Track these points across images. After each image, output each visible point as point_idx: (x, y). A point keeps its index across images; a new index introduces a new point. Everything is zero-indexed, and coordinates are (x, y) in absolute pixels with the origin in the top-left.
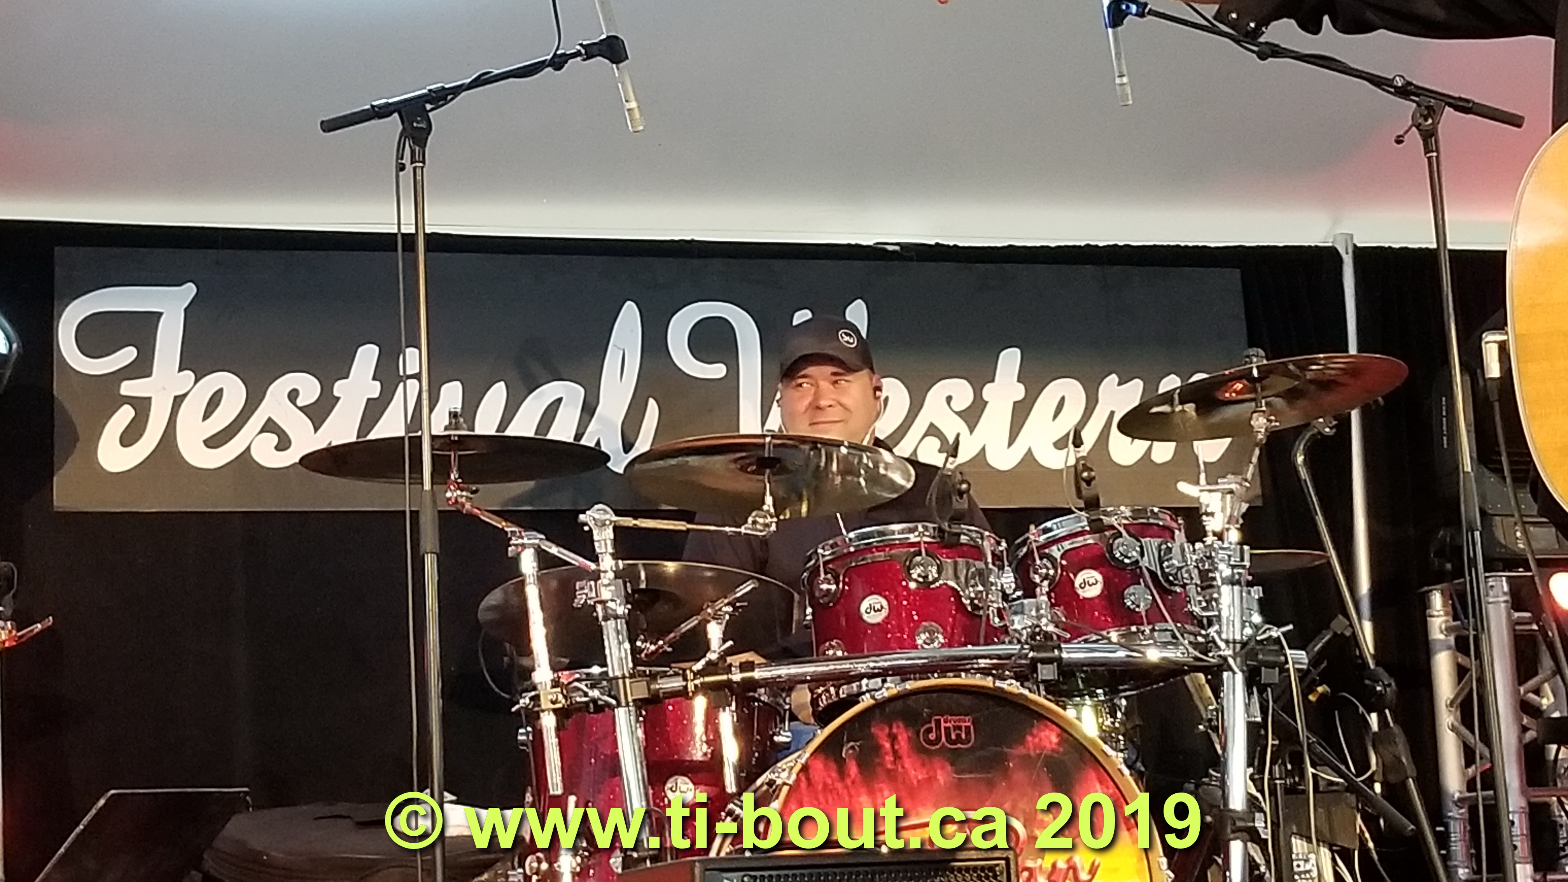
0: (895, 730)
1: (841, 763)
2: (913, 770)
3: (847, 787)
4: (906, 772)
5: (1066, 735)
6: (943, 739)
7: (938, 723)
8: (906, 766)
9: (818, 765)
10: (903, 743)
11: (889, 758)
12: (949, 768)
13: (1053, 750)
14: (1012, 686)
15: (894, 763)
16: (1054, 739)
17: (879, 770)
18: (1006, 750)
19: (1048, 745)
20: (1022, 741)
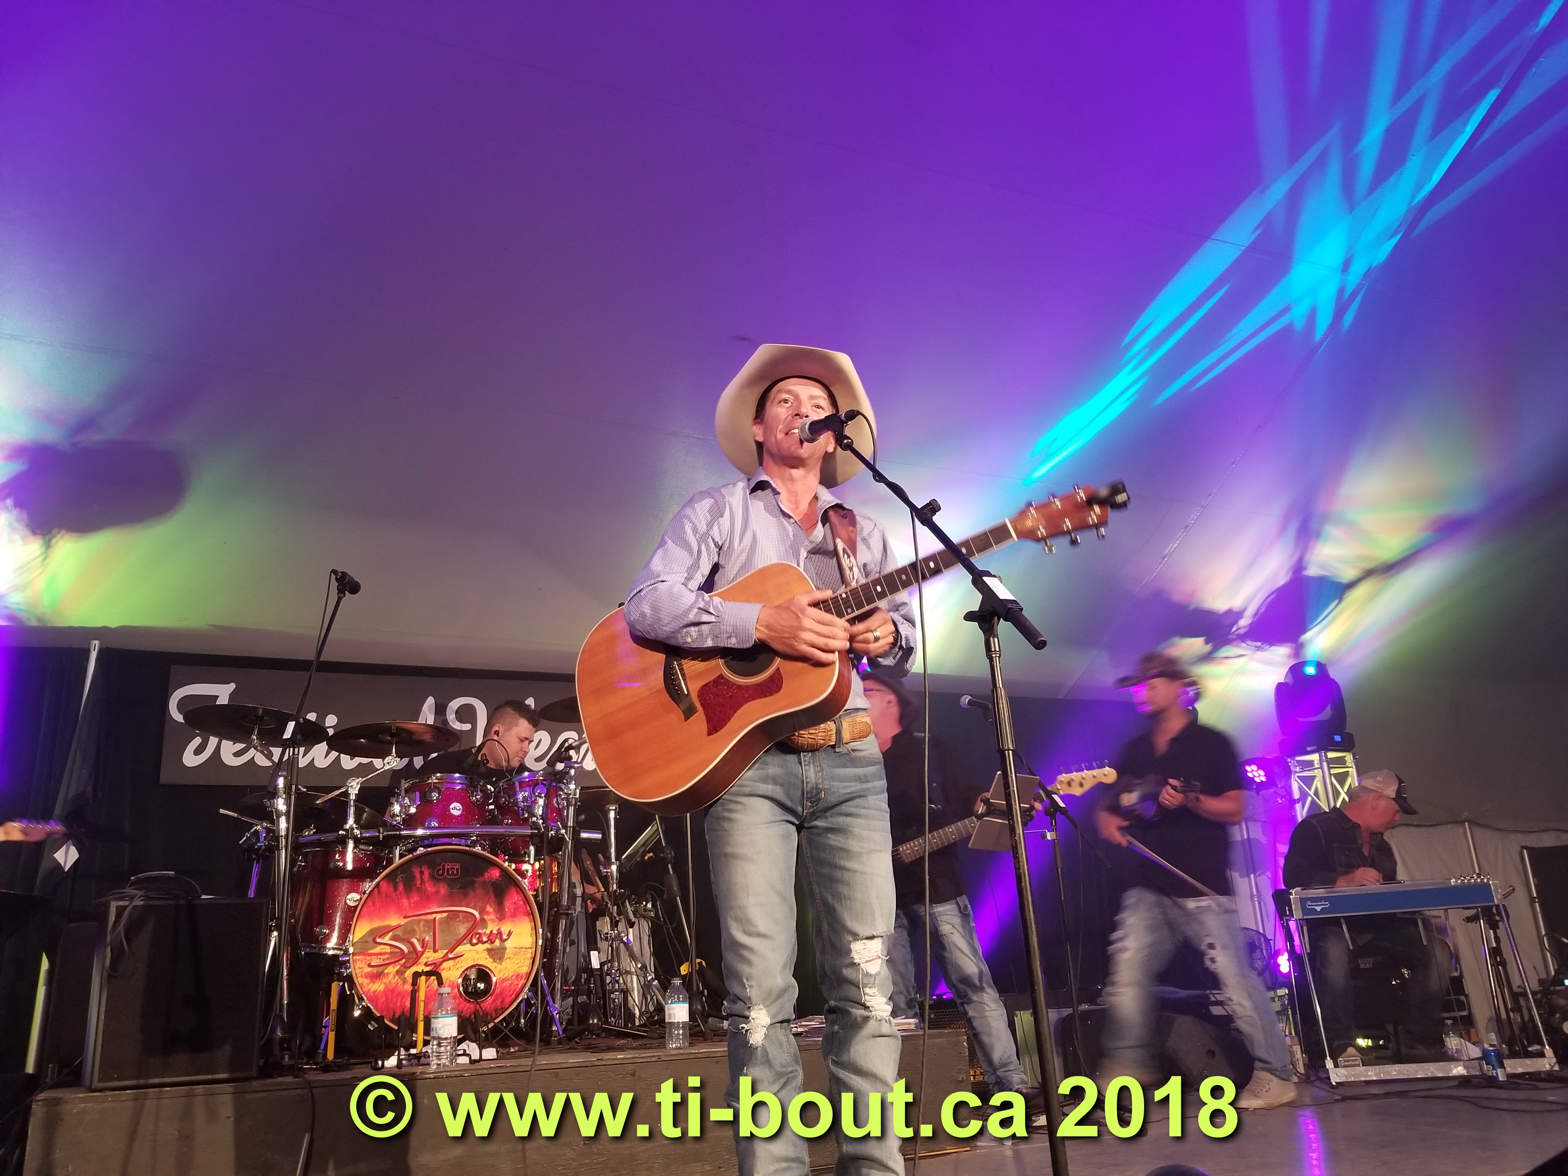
0: (423, 869)
1: (395, 885)
2: (430, 888)
3: (397, 895)
4: (426, 889)
5: (503, 873)
6: (446, 874)
7: (444, 866)
8: (426, 886)
9: (384, 885)
10: (426, 876)
11: (419, 882)
12: (447, 887)
13: (496, 880)
14: (478, 849)
15: (421, 884)
16: (498, 874)
17: (414, 887)
18: (475, 879)
19: (495, 877)
20: (482, 875)
